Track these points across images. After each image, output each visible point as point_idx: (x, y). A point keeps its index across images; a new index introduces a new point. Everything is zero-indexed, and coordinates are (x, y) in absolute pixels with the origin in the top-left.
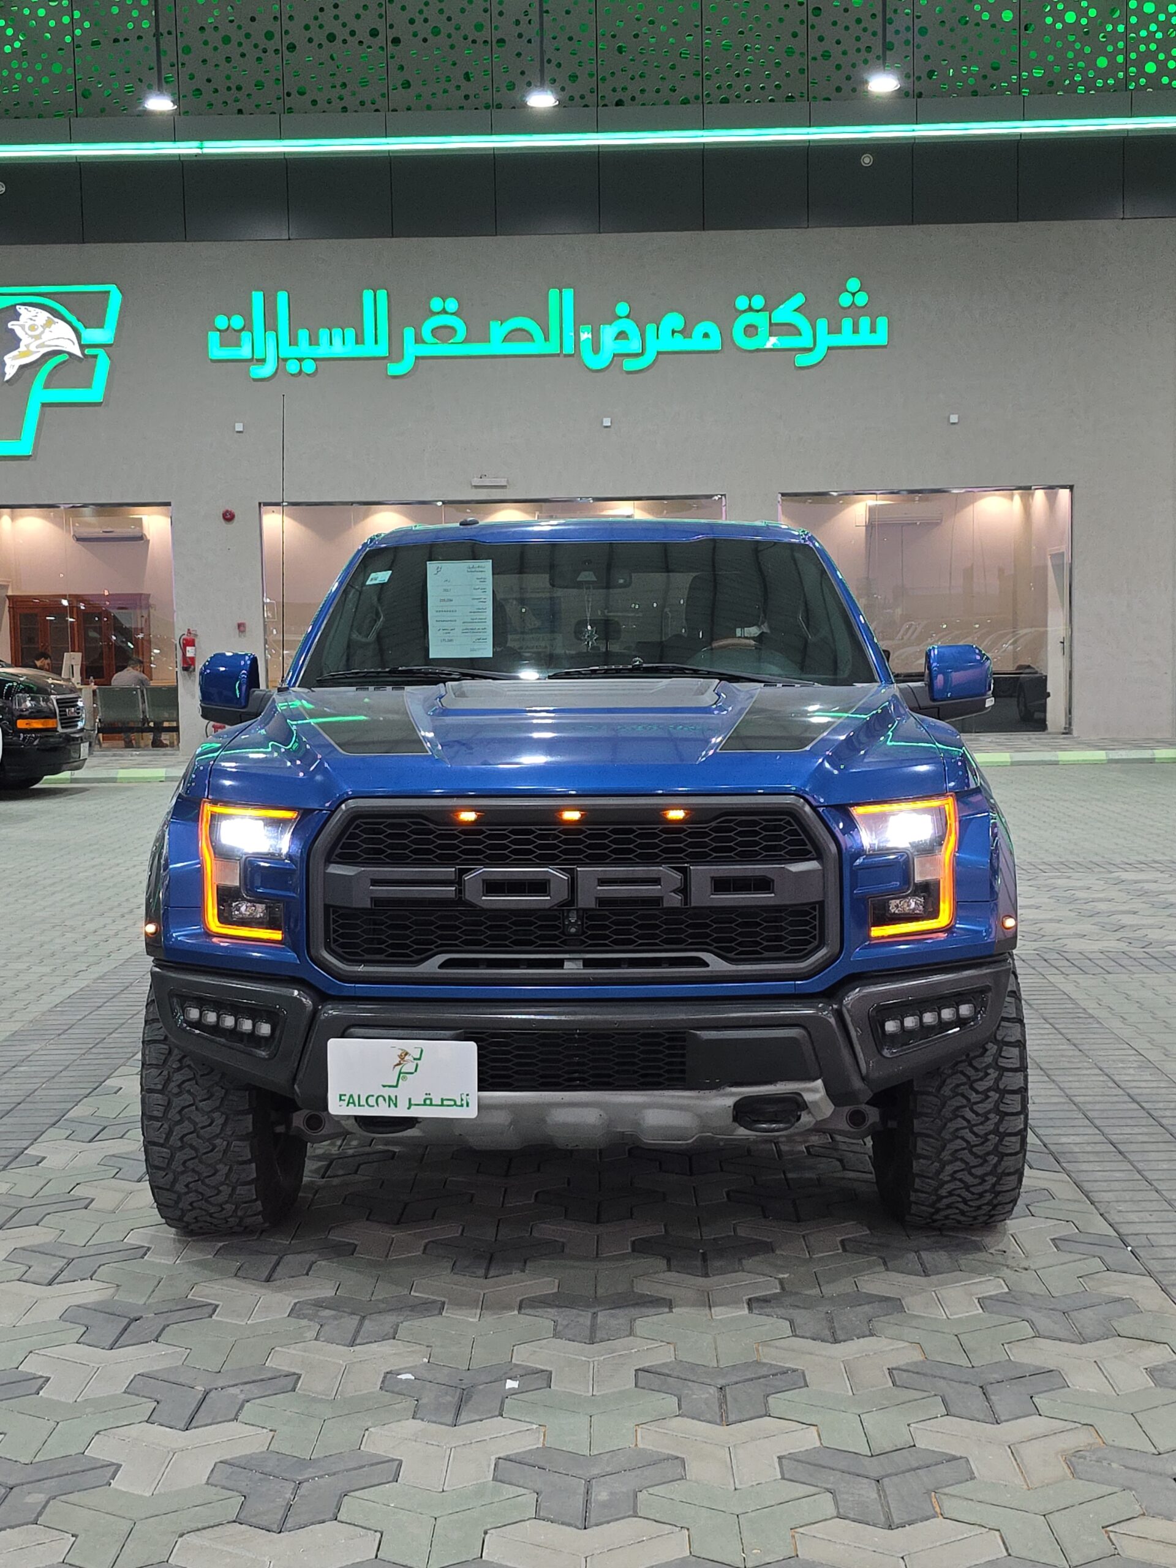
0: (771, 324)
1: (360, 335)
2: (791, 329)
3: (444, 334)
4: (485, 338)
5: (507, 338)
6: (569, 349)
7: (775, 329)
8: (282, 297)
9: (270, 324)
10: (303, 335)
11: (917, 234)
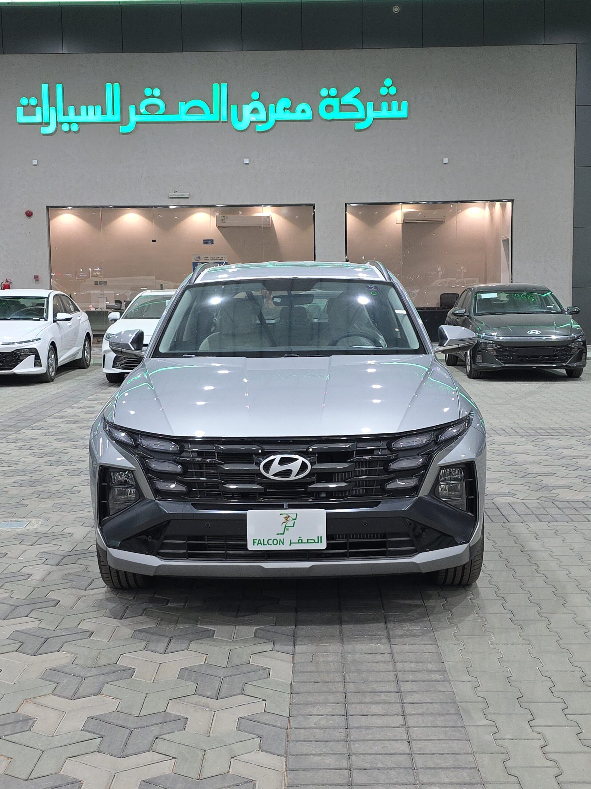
0: (341, 105)
1: (104, 110)
2: (351, 108)
3: (152, 109)
4: (177, 112)
5: (189, 112)
6: (224, 118)
7: (344, 107)
8: (59, 88)
9: (52, 103)
10: (71, 109)
11: (424, 53)
